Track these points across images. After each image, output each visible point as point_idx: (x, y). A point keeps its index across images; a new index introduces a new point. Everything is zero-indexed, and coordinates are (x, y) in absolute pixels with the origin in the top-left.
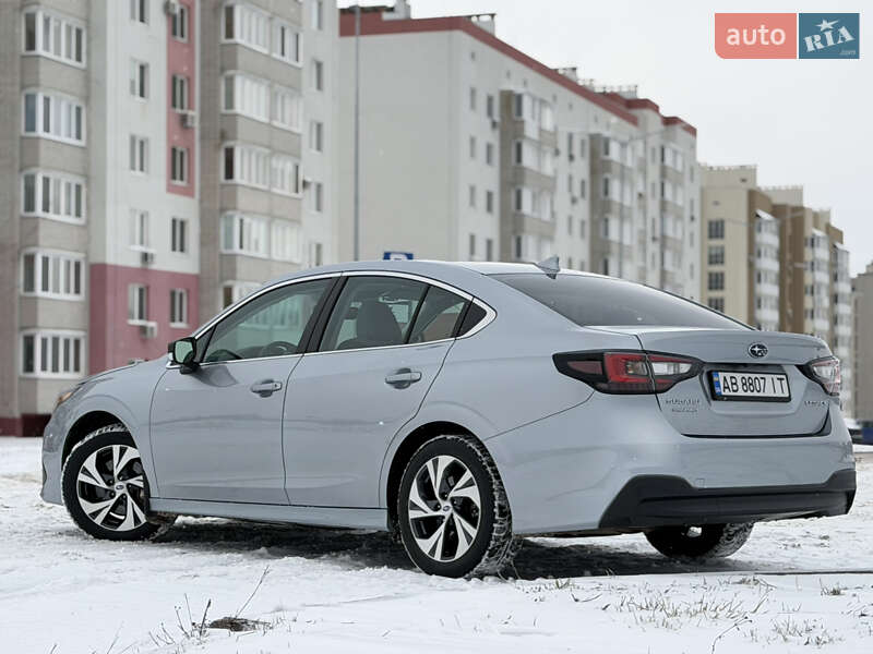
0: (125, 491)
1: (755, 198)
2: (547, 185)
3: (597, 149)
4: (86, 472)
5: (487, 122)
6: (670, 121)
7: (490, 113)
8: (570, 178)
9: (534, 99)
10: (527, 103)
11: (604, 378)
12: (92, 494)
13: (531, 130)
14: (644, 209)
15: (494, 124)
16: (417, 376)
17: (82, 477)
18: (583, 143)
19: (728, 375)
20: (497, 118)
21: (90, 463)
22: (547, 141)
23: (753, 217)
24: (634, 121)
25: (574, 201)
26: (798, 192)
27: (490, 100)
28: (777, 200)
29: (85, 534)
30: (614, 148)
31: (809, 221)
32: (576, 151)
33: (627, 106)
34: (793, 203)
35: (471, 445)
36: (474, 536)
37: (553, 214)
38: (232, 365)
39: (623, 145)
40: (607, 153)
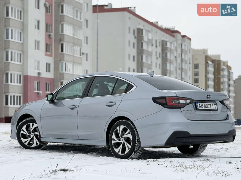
0: (34, 136)
1: (207, 58)
2: (150, 54)
3: (164, 44)
4: (23, 130)
5: (133, 37)
6: (184, 37)
7: (134, 34)
8: (156, 52)
9: (146, 30)
10: (144, 32)
11: (166, 104)
12: (24, 136)
13: (145, 39)
14: (176, 60)
15: (135, 37)
16: (114, 104)
17: (22, 132)
18: (160, 42)
19: (200, 103)
20: (136, 35)
21: (24, 128)
22: (150, 42)
23: (207, 63)
24: (174, 36)
25: (157, 58)
26: (219, 56)
27: (134, 31)
28: (213, 58)
29: (23, 148)
30: (168, 44)
31: (222, 64)
32: (158, 45)
33: (172, 32)
34: (218, 59)
35: (129, 122)
36: (130, 148)
37: (151, 62)
38: (63, 101)
39: (171, 43)
40: (166, 45)
